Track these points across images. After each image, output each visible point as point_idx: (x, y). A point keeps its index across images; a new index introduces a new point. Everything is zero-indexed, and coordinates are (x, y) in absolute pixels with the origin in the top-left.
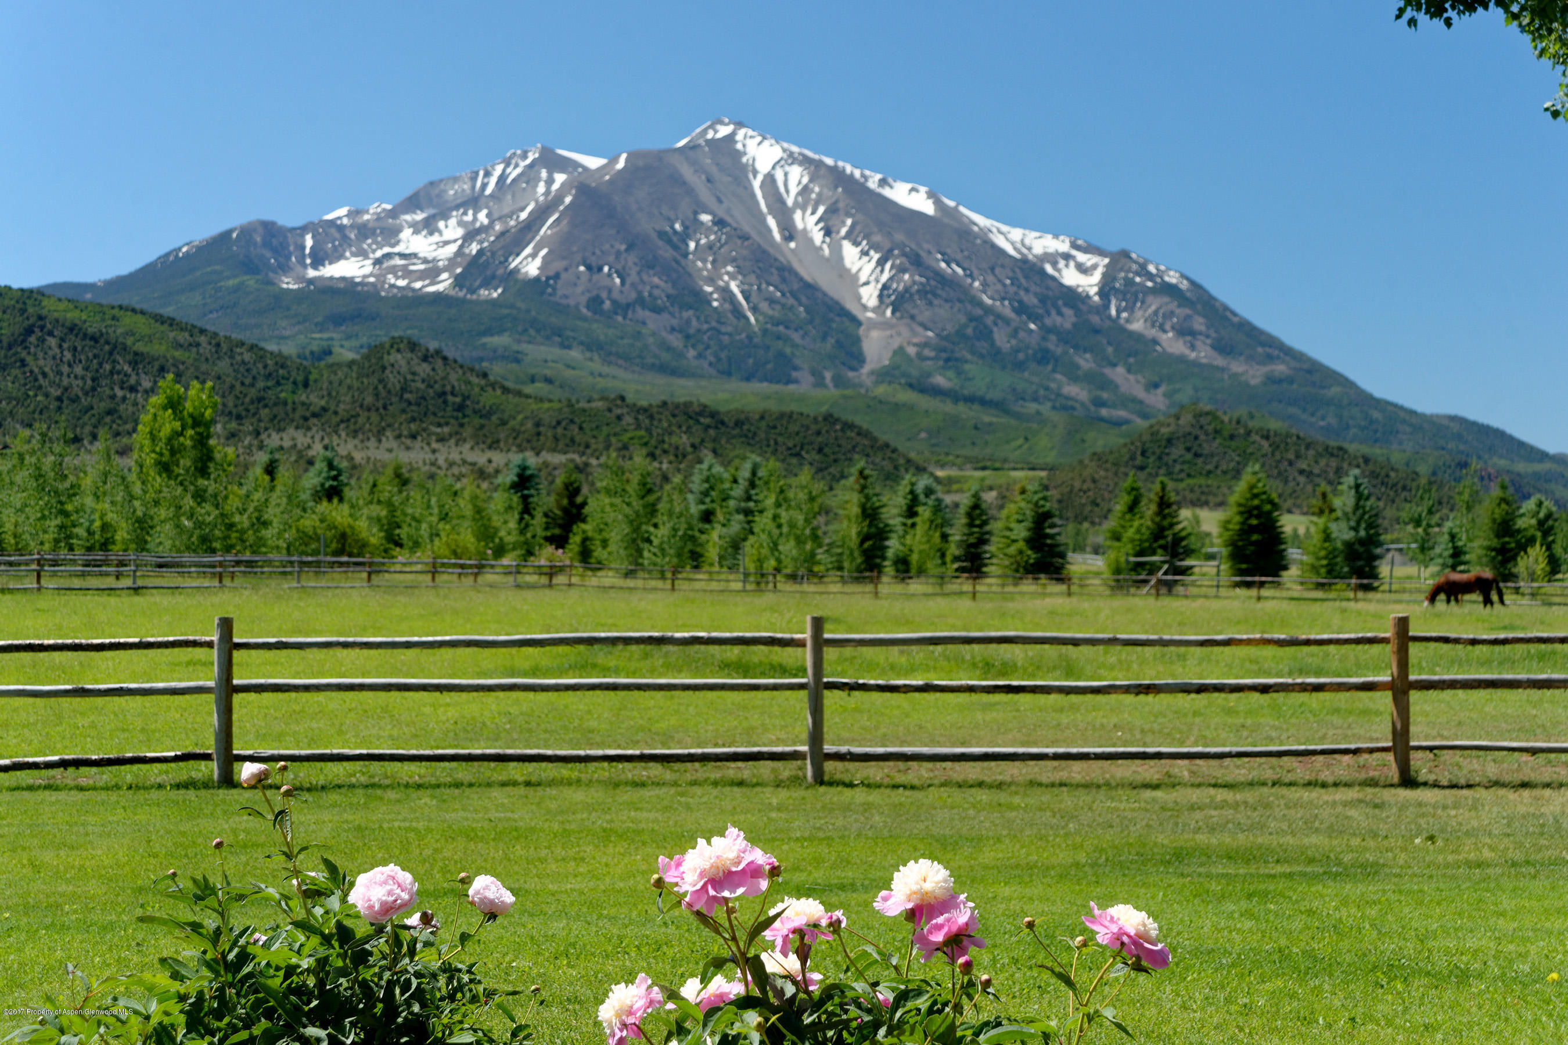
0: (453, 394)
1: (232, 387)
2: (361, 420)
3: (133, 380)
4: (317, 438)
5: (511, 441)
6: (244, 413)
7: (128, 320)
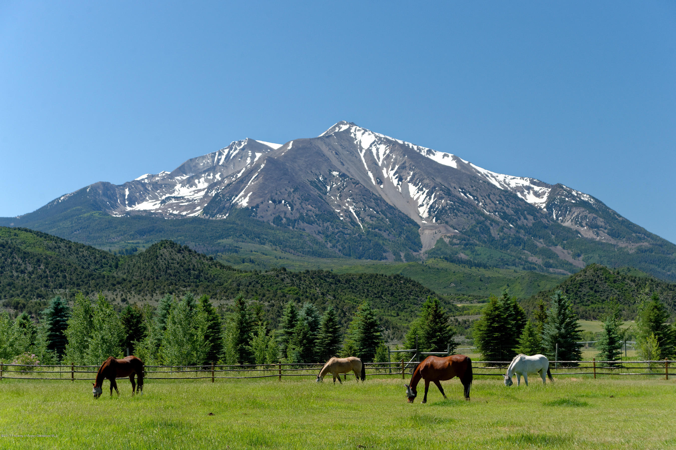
0: (194, 270)
1: (76, 269)
2: (143, 285)
3: (23, 267)
4: (119, 295)
5: (223, 293)
6: (81, 283)
7: (23, 235)
